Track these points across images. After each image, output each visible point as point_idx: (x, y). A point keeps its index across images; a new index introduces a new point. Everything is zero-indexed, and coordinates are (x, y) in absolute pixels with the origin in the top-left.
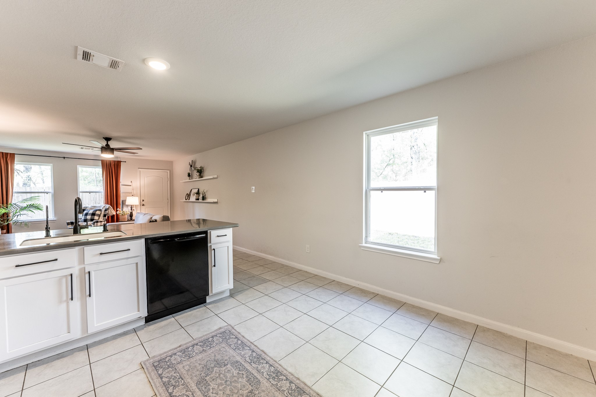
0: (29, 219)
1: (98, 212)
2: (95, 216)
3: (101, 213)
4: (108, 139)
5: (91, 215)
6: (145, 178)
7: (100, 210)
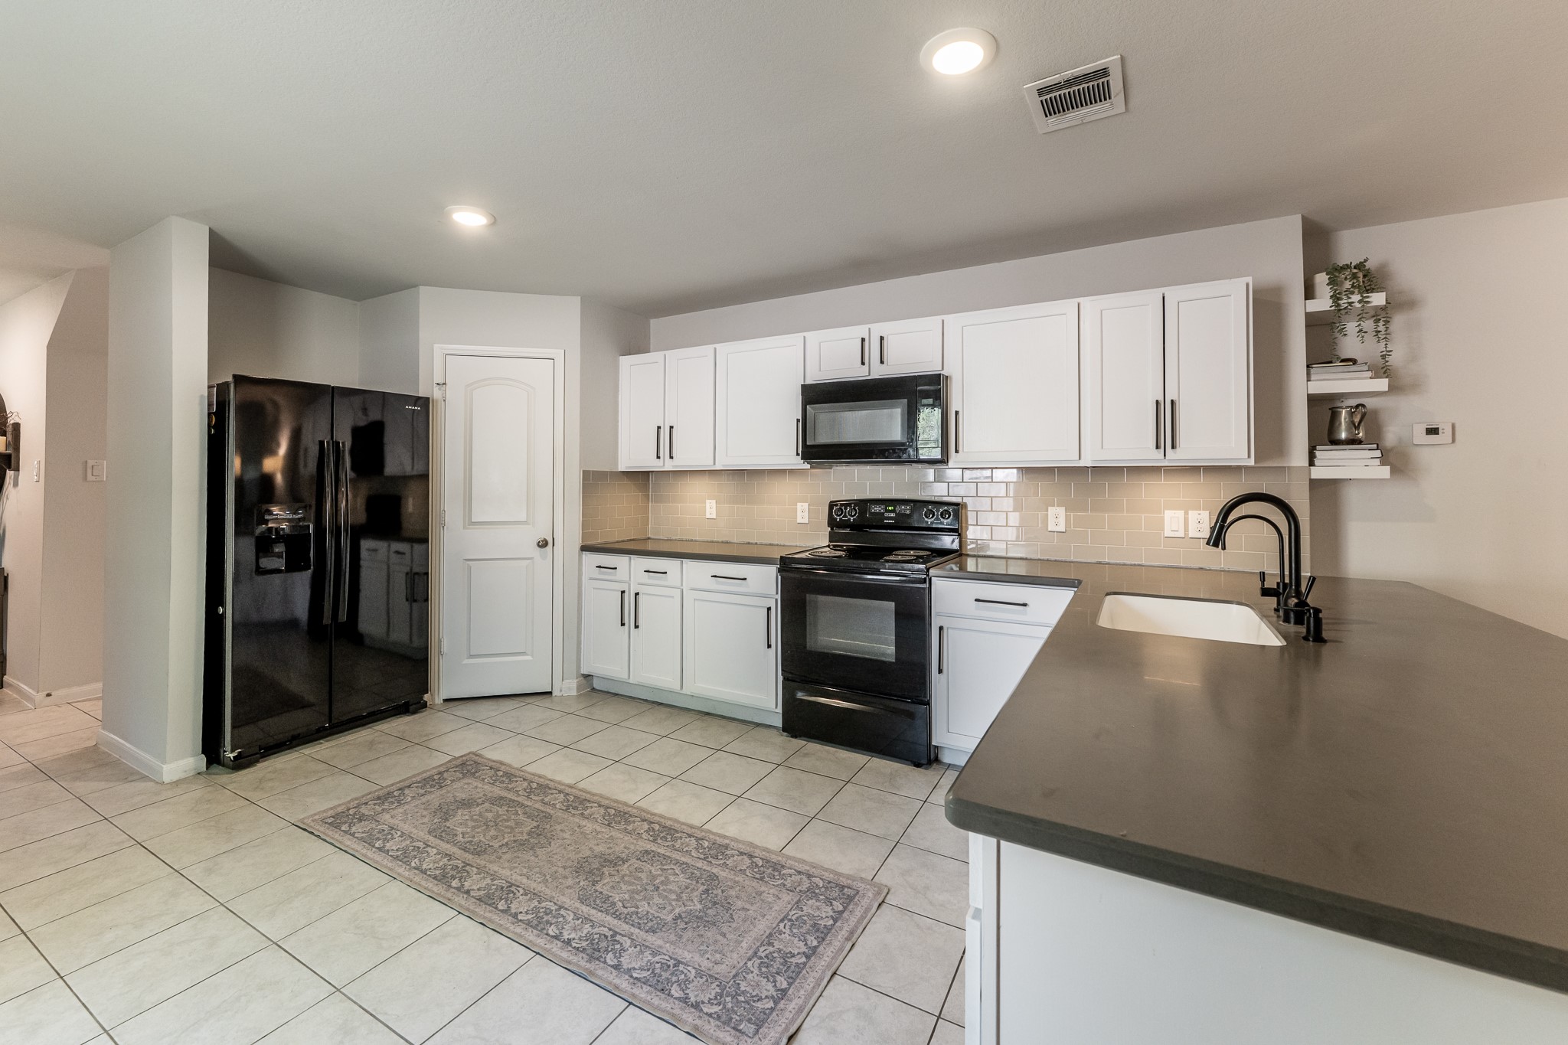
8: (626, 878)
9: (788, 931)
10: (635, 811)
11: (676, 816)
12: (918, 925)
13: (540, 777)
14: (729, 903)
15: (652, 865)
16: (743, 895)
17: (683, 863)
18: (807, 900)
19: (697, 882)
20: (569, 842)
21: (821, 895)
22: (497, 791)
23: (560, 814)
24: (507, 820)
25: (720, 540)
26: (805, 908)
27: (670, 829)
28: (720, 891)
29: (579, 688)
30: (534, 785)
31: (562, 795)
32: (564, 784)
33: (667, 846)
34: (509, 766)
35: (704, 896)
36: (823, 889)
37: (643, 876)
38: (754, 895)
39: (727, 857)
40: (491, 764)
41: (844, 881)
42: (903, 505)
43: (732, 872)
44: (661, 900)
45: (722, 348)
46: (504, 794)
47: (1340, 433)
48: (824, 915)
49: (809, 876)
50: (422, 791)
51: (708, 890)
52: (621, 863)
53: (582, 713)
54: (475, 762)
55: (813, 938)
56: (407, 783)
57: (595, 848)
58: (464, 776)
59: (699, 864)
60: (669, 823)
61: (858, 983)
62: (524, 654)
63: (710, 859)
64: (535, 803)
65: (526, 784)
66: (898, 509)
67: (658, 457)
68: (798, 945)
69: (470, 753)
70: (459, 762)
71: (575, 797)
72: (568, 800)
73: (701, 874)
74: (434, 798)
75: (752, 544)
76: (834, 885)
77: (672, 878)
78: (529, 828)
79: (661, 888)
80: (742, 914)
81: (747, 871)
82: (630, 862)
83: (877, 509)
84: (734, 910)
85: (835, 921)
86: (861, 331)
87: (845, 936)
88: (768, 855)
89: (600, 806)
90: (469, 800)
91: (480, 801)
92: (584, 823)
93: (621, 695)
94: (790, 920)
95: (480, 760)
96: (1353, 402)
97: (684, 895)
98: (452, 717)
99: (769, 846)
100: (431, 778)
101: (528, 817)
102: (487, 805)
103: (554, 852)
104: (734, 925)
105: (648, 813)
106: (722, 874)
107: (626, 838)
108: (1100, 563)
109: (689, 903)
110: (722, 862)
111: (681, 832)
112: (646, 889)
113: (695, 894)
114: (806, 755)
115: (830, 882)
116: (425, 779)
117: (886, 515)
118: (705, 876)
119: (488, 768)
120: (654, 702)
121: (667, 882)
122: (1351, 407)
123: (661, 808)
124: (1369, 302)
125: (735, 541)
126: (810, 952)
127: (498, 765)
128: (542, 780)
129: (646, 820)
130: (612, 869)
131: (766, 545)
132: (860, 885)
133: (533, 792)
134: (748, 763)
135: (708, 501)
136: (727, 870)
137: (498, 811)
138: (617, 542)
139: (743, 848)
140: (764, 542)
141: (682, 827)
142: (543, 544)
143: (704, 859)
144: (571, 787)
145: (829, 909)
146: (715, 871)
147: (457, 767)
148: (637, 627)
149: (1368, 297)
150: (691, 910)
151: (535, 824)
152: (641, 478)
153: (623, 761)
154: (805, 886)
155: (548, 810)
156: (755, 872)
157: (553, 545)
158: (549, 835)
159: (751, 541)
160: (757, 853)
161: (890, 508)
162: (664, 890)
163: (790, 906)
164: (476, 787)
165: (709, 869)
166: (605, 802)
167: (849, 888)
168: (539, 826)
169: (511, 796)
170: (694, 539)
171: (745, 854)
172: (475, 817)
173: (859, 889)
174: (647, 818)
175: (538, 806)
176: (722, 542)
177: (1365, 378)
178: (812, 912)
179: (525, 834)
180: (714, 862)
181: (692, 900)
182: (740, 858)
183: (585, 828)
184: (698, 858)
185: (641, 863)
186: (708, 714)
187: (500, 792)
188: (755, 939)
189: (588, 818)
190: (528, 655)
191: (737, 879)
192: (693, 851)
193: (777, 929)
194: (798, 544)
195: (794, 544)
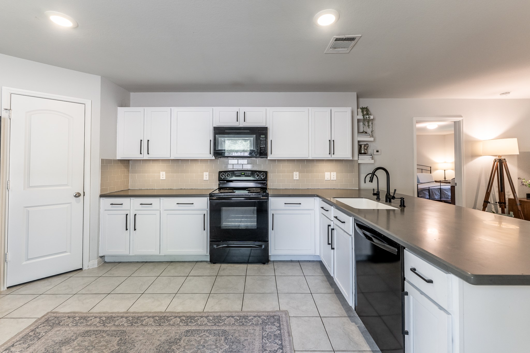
8: (186, 347)
9: (267, 342)
10: (168, 314)
11: (189, 310)
12: (305, 321)
13: (104, 313)
14: (238, 340)
15: (194, 336)
16: (241, 334)
17: (207, 330)
18: (265, 326)
19: (219, 336)
20: (144, 341)
21: (268, 322)
22: (82, 329)
23: (129, 328)
24: (100, 342)
25: (167, 188)
26: (267, 330)
27: (191, 317)
28: (231, 336)
29: (98, 263)
30: (104, 319)
31: (124, 319)
32: (121, 313)
33: (195, 325)
34: (81, 313)
35: (226, 341)
36: (268, 320)
37: (193, 343)
38: (245, 332)
39: (223, 320)
40: (67, 315)
41: (272, 314)
42: (248, 172)
43: (230, 326)
44: (209, 351)
45: (175, 109)
46: (88, 329)
47: (362, 151)
48: (275, 330)
49: (259, 317)
50: (26, 345)
51: (226, 338)
52: (178, 341)
53: (107, 275)
54: (56, 317)
55: (278, 341)
56: (10, 344)
57: (160, 339)
58: (52, 327)
59: (214, 328)
60: (188, 315)
61: (304, 351)
62: (65, 252)
63: (217, 324)
64: (110, 327)
65: (98, 320)
67: (141, 153)
68: (275, 346)
69: (48, 313)
70: (43, 320)
71: (132, 317)
72: (129, 320)
73: (219, 332)
74: (38, 346)
75: (183, 189)
76: (270, 317)
77: (207, 339)
78: (116, 342)
79: (206, 345)
80: (246, 342)
81: (236, 323)
82: (183, 339)
83: (238, 174)
84: (242, 342)
85: (280, 330)
86: (236, 109)
87: (288, 335)
88: (238, 314)
89: (149, 317)
90: (65, 340)
91: (74, 338)
92: (146, 328)
93: (123, 262)
94: (265, 337)
95: (58, 315)
96: (365, 143)
97: (217, 344)
98: (20, 296)
99: (236, 310)
100: (27, 335)
101: (112, 336)
102: (80, 338)
103: (140, 349)
104: (247, 348)
105: (175, 313)
106: (227, 328)
107: (173, 328)
108: (308, 189)
109: (222, 347)
110: (223, 323)
111: (197, 317)
112: (199, 349)
113: (222, 342)
114: (224, 269)
115: (268, 316)
116: (23, 338)
118: (220, 332)
119: (67, 318)
120: (142, 262)
121: (206, 342)
122: (365, 144)
123: (179, 309)
124: (370, 118)
125: (175, 188)
126: (281, 347)
127: (72, 314)
128: (107, 314)
129: (177, 317)
130: (176, 346)
131: (190, 189)
132: (278, 313)
133: (106, 322)
134: (203, 278)
135: (161, 173)
136: (227, 326)
137: (90, 340)
138: (116, 192)
139: (228, 314)
140: (188, 188)
141: (195, 314)
142: (77, 195)
143: (215, 325)
144: (127, 313)
145: (275, 327)
146: (223, 328)
147: (43, 323)
148: (135, 230)
149: (370, 116)
150: (225, 350)
151: (118, 338)
152: (126, 162)
153: (146, 292)
154: (261, 321)
155: (121, 329)
156: (239, 323)
157: (84, 195)
158: (130, 341)
159: (182, 188)
160: (234, 314)
161: (243, 174)
162: (208, 346)
163: (261, 331)
164: (66, 331)
165: (220, 328)
166: (151, 315)
167: (275, 316)
168: (121, 339)
169: (92, 328)
170: (154, 188)
171: (230, 316)
172: (76, 348)
173: (279, 315)
174: (177, 316)
175: (113, 328)
176: (168, 189)
177: (369, 137)
178: (270, 330)
179: (116, 346)
180: (220, 325)
181: (222, 345)
182: (229, 319)
183: (148, 331)
184: (212, 325)
185: (189, 337)
186: (172, 262)
187: (84, 329)
188: (259, 350)
189: (146, 326)
190: (68, 252)
191: (234, 328)
192: (208, 323)
193: (263, 343)
194: (204, 188)
195: (202, 188)
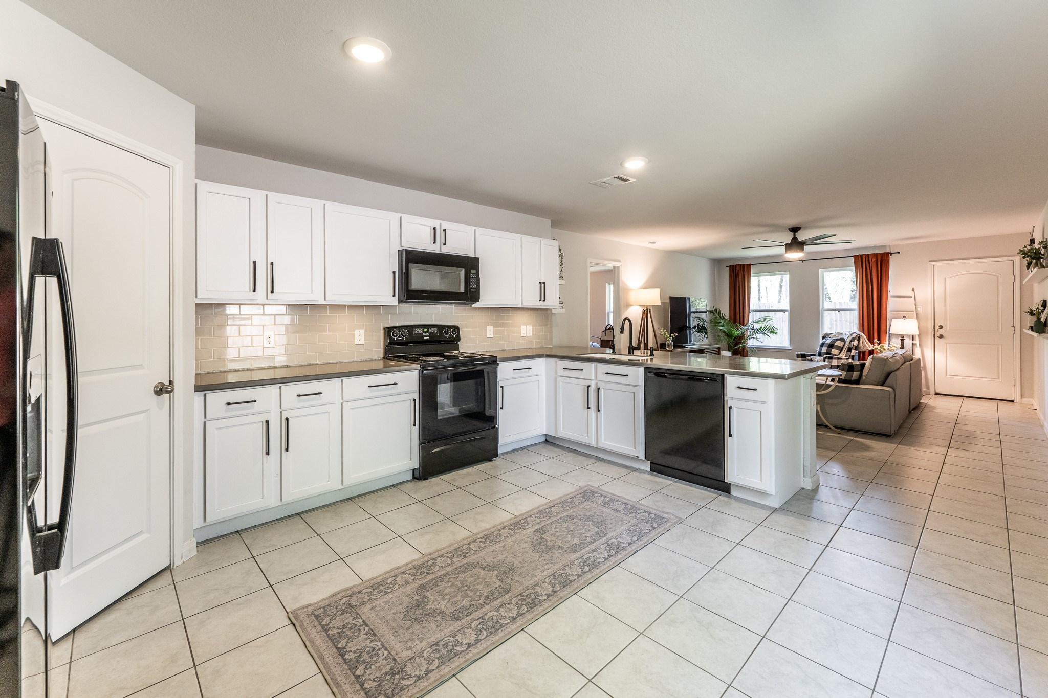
0: (769, 345)
1: (838, 343)
2: (832, 348)
3: (844, 345)
4: (795, 230)
5: (828, 347)
6: (947, 280)
7: (843, 340)
8: (559, 538)
17: (552, 523)
18: (592, 500)
21: (589, 497)
26: (597, 501)
27: (514, 524)
42: (433, 328)
52: (543, 539)
62: (141, 533)
66: (430, 330)
75: (313, 365)
79: (572, 530)
82: (545, 537)
83: (418, 331)
87: (616, 497)
88: (554, 503)
103: (521, 560)
108: (503, 350)
117: (424, 334)
121: (567, 528)
140: (325, 362)
141: (513, 520)
145: (599, 497)
153: (401, 534)
159: (312, 363)
160: (551, 505)
161: (426, 330)
163: (595, 504)
186: (349, 498)
190: (145, 533)
194: (355, 360)
195: (352, 360)
